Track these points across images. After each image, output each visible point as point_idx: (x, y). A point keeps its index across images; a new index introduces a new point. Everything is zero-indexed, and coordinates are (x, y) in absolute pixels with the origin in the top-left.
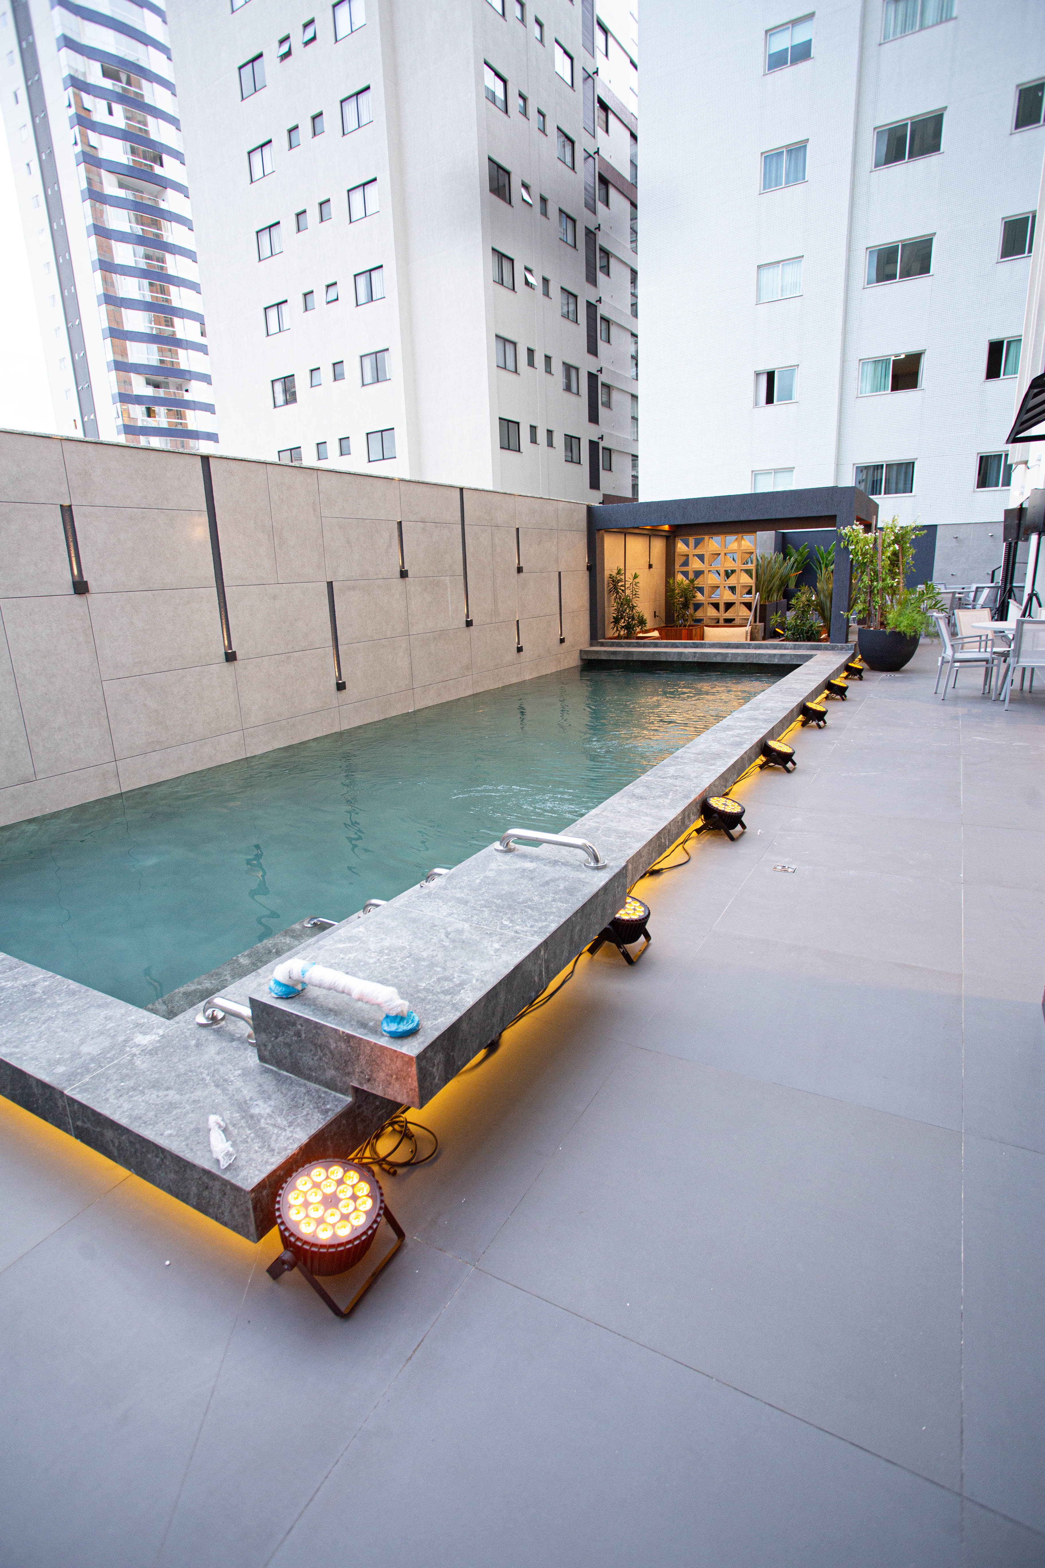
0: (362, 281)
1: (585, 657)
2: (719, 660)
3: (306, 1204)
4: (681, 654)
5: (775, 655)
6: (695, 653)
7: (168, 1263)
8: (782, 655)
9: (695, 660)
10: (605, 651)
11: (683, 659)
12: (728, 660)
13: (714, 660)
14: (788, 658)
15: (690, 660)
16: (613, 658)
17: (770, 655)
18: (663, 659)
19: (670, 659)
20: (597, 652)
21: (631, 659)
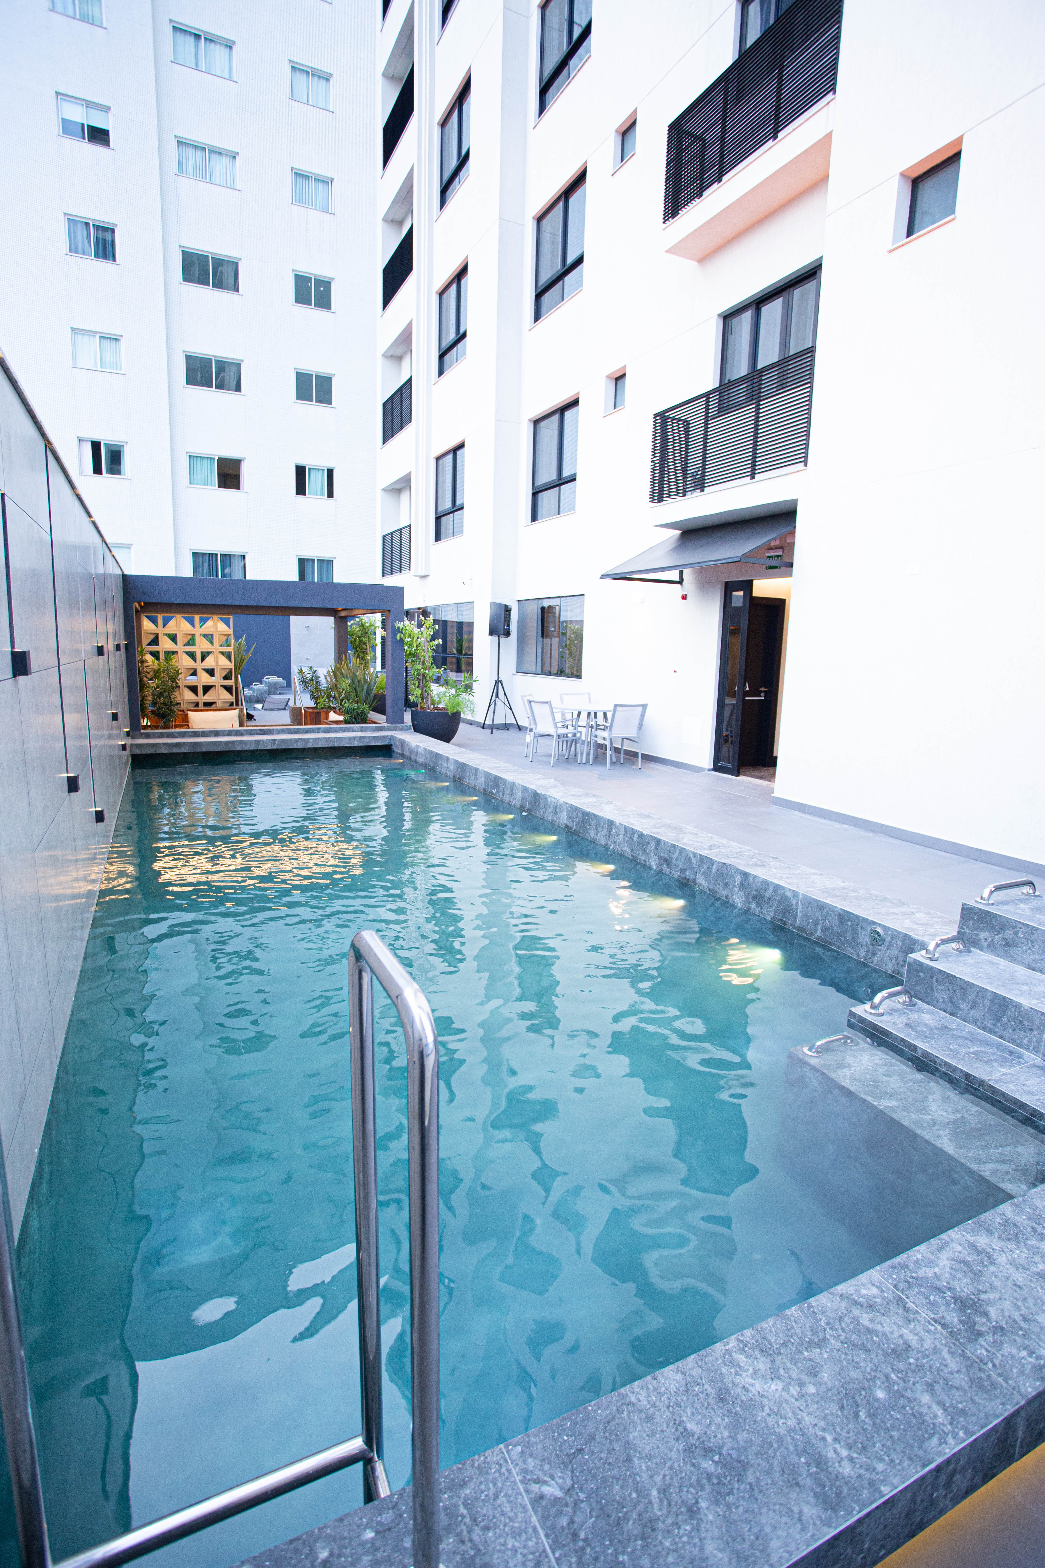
1: (138, 752)
2: (300, 745)
4: (258, 742)
5: (354, 738)
6: (274, 740)
8: (361, 738)
9: (275, 747)
10: (165, 744)
11: (261, 747)
12: (310, 746)
13: (295, 746)
14: (367, 740)
15: (269, 747)
16: (175, 750)
17: (350, 738)
18: (239, 748)
19: (247, 748)
20: (154, 745)
21: (199, 750)
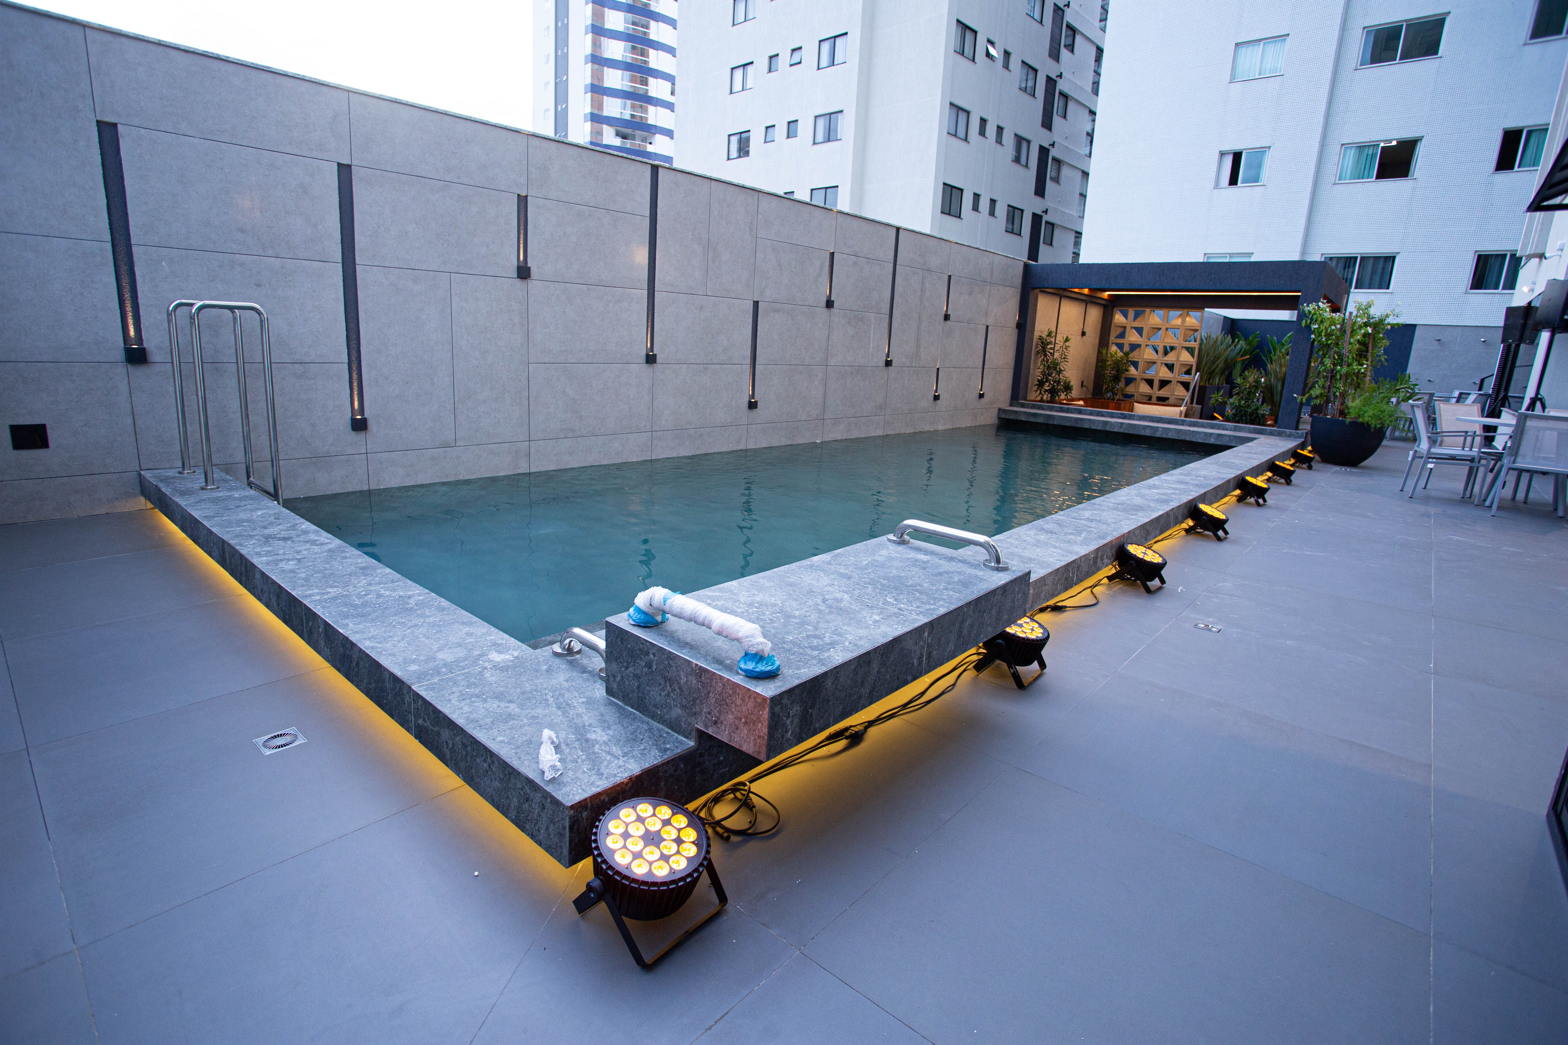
0: (826, 47)
1: (1003, 416)
2: (1148, 433)
3: (626, 835)
4: (1106, 423)
5: (1211, 434)
6: (1122, 423)
7: (476, 873)
8: (1219, 435)
9: (1121, 430)
11: (1108, 428)
12: (1158, 435)
13: (1142, 433)
14: (1227, 439)
15: (1116, 430)
16: (1032, 419)
17: (1206, 434)
18: (1086, 426)
19: (1094, 427)
20: (1016, 412)
21: (1051, 422)
